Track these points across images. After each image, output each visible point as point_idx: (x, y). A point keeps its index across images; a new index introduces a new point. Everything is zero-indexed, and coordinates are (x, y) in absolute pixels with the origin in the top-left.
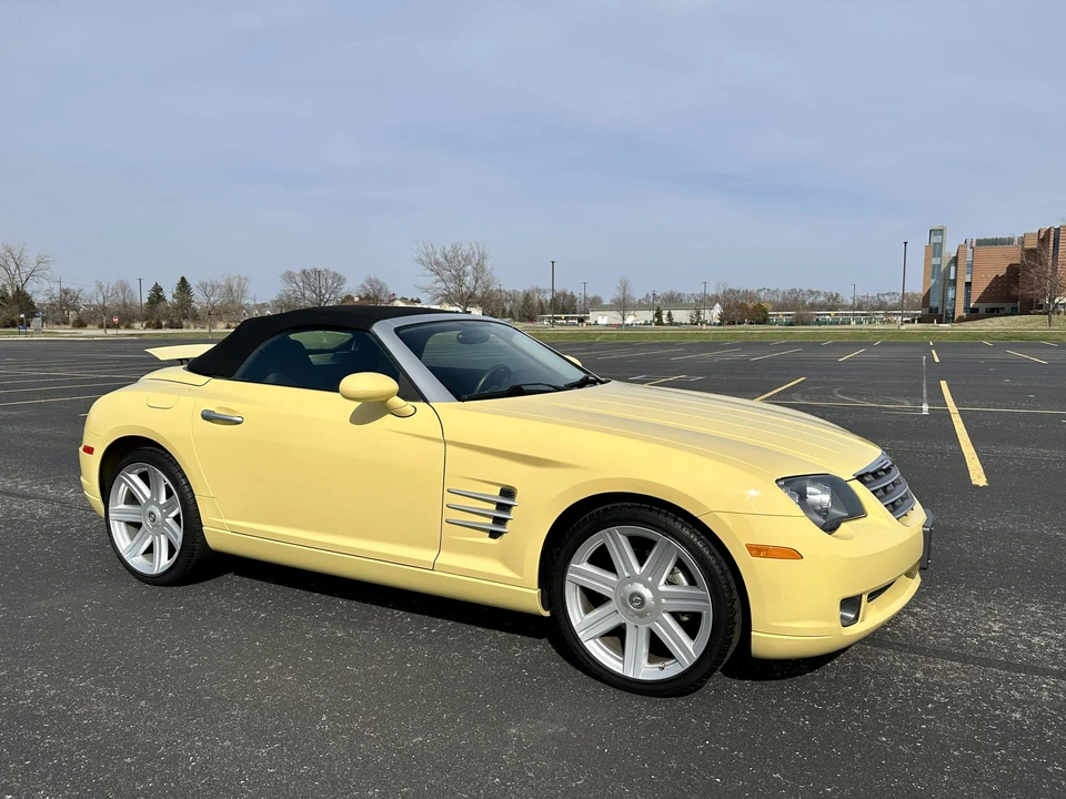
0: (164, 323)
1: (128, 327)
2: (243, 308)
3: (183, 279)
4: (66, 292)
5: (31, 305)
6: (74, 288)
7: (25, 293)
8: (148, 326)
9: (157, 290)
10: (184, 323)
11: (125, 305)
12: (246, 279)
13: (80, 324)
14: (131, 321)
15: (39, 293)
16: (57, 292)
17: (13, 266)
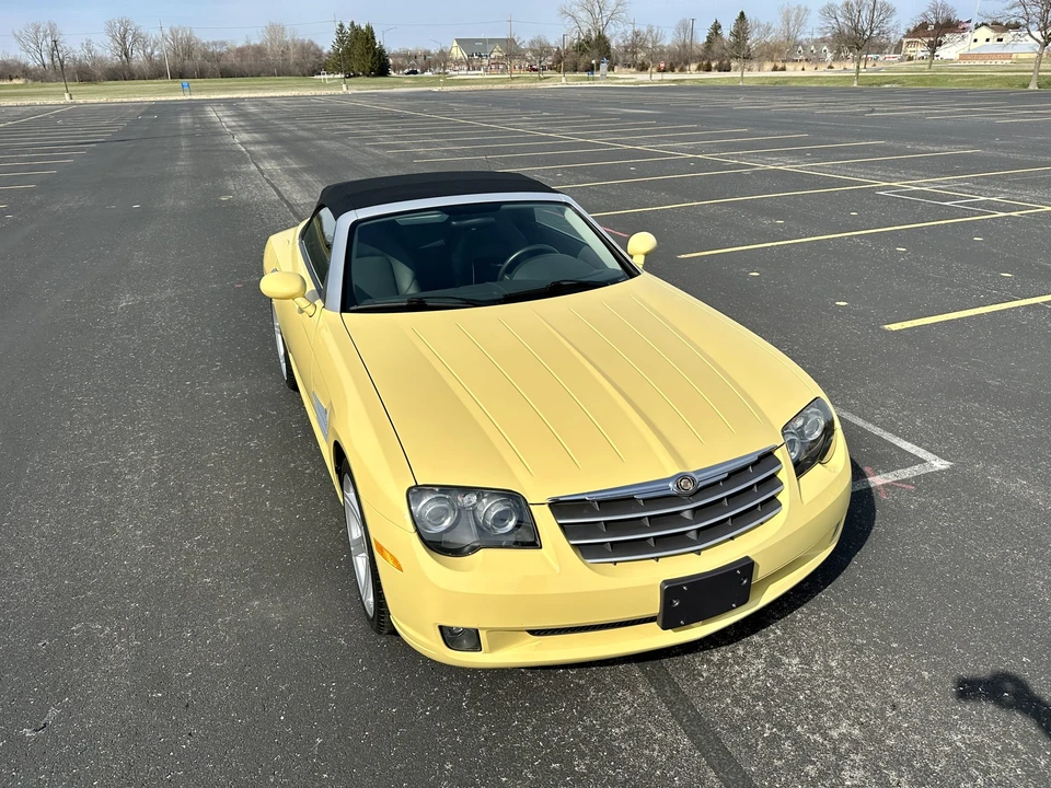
0: (713, 65)
1: (682, 70)
2: (800, 43)
3: (742, 14)
4: (637, 34)
5: (608, 48)
6: (644, 30)
7: (605, 37)
8: (699, 68)
9: (717, 27)
10: (734, 64)
11: (685, 46)
12: (806, 10)
13: (643, 68)
14: (687, 63)
15: (617, 37)
16: (629, 34)
17: (597, 10)
